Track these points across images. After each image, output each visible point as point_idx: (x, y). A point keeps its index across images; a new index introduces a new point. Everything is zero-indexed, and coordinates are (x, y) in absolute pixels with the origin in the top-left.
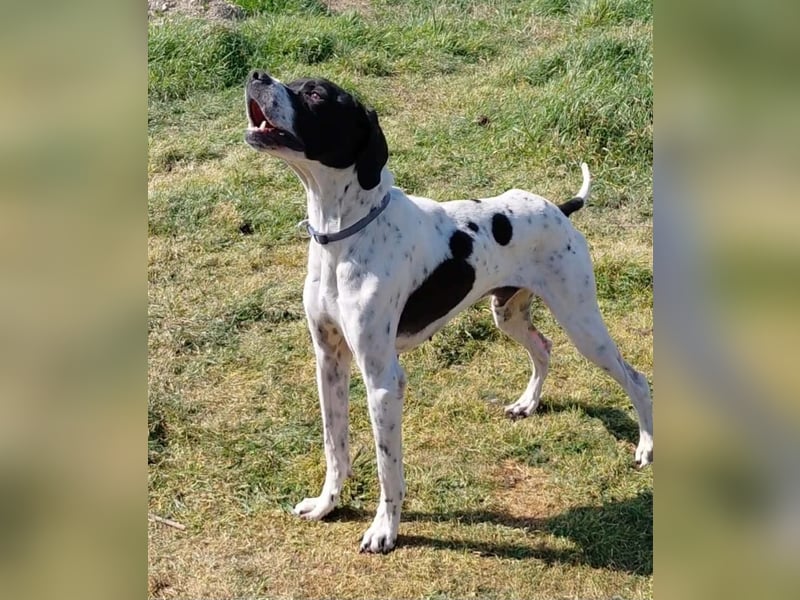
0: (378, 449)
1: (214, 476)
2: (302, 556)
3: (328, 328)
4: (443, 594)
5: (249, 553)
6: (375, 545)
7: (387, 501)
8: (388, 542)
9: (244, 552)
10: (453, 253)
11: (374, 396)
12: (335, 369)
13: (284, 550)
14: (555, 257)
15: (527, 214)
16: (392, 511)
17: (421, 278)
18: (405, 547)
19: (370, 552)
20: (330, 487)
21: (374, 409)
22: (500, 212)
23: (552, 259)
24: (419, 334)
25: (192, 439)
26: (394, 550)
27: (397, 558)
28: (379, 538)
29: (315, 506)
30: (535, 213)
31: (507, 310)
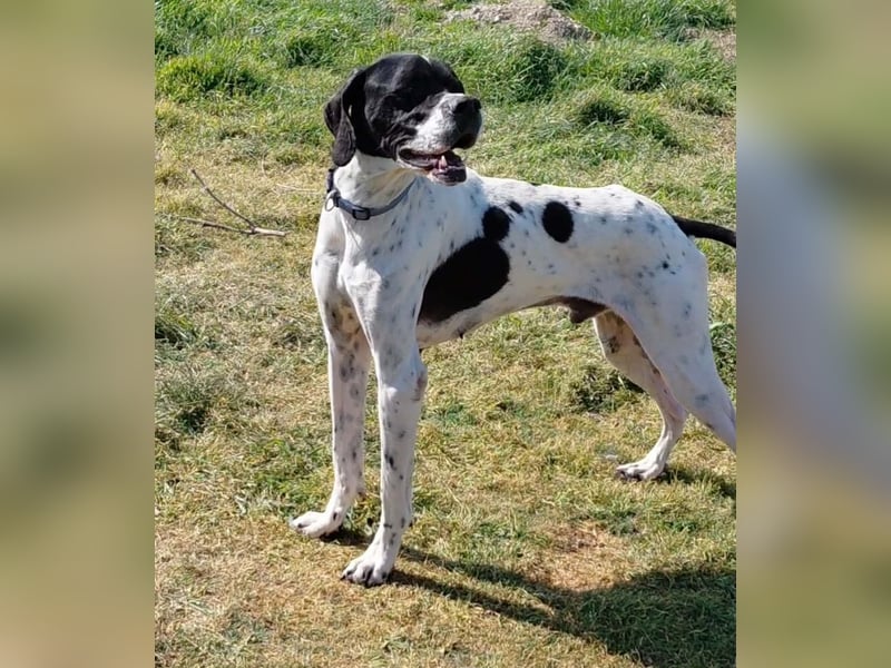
0: (383, 460)
1: (224, 468)
2: (272, 569)
3: (343, 312)
4: (406, 643)
5: (213, 554)
6: (358, 574)
7: (386, 525)
8: (375, 574)
9: (208, 551)
11: (384, 393)
12: (351, 362)
13: (254, 560)
14: (645, 274)
15: (601, 211)
16: (391, 540)
17: (447, 254)
18: (394, 584)
19: (352, 581)
20: (333, 505)
21: (383, 409)
22: (561, 201)
23: (640, 275)
25: (232, 430)
26: (380, 585)
27: (379, 594)
28: (366, 568)
29: (315, 521)
30: (615, 213)
31: (614, 338)
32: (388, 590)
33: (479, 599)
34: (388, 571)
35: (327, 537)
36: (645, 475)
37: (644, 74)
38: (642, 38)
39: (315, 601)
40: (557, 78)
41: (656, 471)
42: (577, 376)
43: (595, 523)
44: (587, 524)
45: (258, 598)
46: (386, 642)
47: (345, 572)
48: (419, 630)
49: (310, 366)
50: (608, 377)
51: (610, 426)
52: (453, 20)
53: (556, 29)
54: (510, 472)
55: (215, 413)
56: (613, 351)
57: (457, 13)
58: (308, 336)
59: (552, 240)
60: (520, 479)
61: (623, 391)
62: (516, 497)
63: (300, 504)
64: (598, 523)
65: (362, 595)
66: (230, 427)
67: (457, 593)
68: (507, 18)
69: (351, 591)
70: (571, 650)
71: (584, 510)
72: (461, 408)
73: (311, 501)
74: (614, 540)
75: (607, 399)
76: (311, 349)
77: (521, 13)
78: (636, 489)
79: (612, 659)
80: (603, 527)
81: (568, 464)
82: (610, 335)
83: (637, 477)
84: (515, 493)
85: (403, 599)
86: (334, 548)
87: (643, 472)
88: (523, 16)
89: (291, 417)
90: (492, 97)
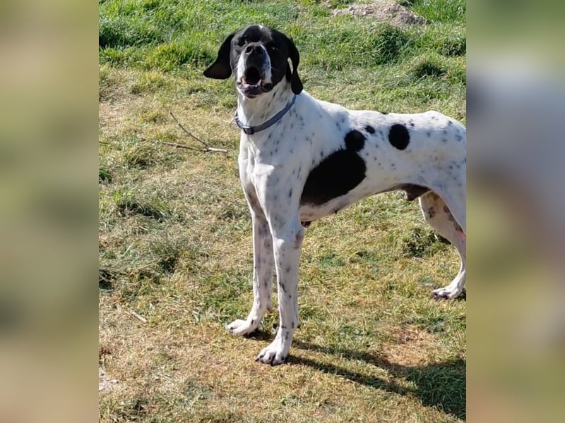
0: (278, 286)
1: (186, 294)
2: (214, 355)
4: (296, 399)
5: (178, 346)
6: (266, 357)
7: (283, 327)
8: (277, 358)
9: (175, 344)
10: (347, 145)
11: (277, 244)
13: (204, 349)
14: (454, 166)
15: (427, 128)
16: (287, 336)
17: (318, 159)
18: (289, 364)
19: (263, 362)
20: (253, 315)
21: (276, 253)
23: (451, 167)
24: (322, 206)
25: (192, 271)
26: (280, 364)
27: (279, 370)
28: (271, 354)
29: (241, 325)
30: (436, 129)
31: (432, 208)
32: (285, 367)
33: (342, 372)
34: (285, 356)
35: (248, 335)
36: (450, 296)
37: (458, 45)
38: (458, 23)
39: (240, 374)
40: (402, 49)
41: (457, 293)
42: (407, 234)
43: (417, 326)
44: (412, 326)
45: (205, 372)
46: (283, 399)
47: (259, 357)
48: (304, 392)
49: (241, 232)
50: (428, 234)
51: (429, 266)
52: (337, 15)
53: (402, 18)
54: (363, 295)
55: (181, 261)
56: (431, 216)
57: (339, 11)
58: (239, 213)
59: (395, 149)
60: (370, 299)
61: (437, 244)
62: (367, 310)
63: (232, 315)
64: (419, 325)
65: (269, 370)
66: (190, 269)
67: (328, 369)
68: (371, 13)
69: (262, 368)
70: (399, 404)
71: (411, 318)
72: (334, 255)
73: (238, 314)
74: (429, 336)
75: (427, 248)
76: (241, 221)
77: (380, 9)
78: (444, 304)
79: (424, 409)
80: (423, 328)
81: (401, 289)
82: (429, 207)
83: (445, 297)
84: (366, 308)
85: (294, 373)
86: (253, 342)
87: (449, 293)
88: (381, 11)
89: (227, 263)
90: (360, 62)
